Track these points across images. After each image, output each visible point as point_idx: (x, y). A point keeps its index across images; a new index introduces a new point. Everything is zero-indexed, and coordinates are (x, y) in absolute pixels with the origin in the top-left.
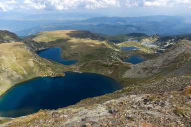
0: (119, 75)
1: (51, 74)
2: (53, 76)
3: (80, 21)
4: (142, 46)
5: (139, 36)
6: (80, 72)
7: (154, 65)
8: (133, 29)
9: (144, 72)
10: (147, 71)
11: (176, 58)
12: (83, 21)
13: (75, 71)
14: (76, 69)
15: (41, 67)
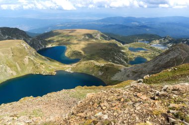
0: (109, 77)
1: (43, 72)
2: (44, 74)
3: (94, 21)
4: (151, 48)
5: (150, 38)
6: (72, 72)
7: (144, 69)
8: (148, 30)
9: (133, 75)
10: (136, 75)
11: (167, 63)
12: (98, 21)
13: (67, 71)
14: (69, 68)
15: (34, 64)
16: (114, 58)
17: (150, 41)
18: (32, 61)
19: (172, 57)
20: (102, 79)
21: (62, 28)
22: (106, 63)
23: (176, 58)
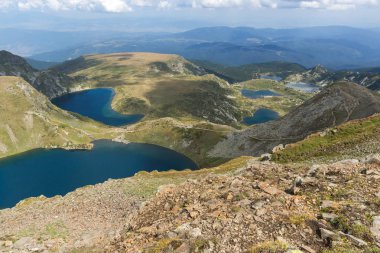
0: (203, 151)
1: (65, 144)
2: (68, 148)
4: (286, 89)
5: (284, 70)
6: (126, 142)
7: (273, 133)
8: (279, 53)
9: (251, 146)
10: (257, 145)
11: (319, 118)
13: (117, 140)
14: (120, 134)
15: (46, 128)
16: (213, 112)
17: (284, 77)
18: (41, 120)
19: (328, 108)
20: (189, 155)
21: (103, 51)
22: (196, 123)
23: (334, 109)
